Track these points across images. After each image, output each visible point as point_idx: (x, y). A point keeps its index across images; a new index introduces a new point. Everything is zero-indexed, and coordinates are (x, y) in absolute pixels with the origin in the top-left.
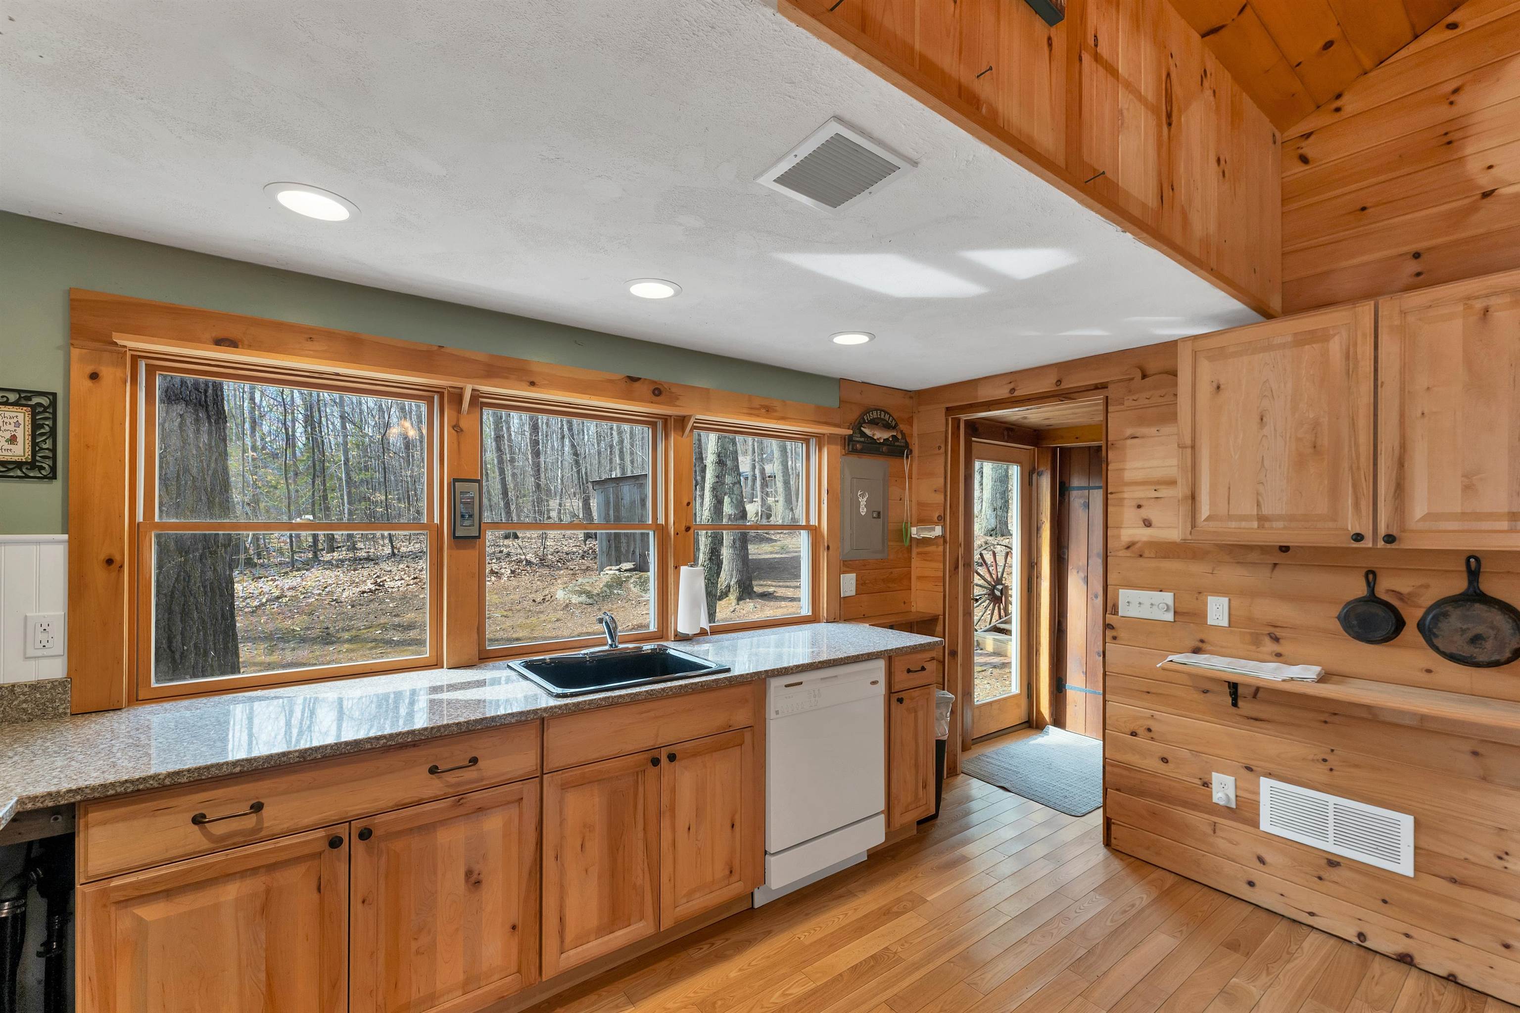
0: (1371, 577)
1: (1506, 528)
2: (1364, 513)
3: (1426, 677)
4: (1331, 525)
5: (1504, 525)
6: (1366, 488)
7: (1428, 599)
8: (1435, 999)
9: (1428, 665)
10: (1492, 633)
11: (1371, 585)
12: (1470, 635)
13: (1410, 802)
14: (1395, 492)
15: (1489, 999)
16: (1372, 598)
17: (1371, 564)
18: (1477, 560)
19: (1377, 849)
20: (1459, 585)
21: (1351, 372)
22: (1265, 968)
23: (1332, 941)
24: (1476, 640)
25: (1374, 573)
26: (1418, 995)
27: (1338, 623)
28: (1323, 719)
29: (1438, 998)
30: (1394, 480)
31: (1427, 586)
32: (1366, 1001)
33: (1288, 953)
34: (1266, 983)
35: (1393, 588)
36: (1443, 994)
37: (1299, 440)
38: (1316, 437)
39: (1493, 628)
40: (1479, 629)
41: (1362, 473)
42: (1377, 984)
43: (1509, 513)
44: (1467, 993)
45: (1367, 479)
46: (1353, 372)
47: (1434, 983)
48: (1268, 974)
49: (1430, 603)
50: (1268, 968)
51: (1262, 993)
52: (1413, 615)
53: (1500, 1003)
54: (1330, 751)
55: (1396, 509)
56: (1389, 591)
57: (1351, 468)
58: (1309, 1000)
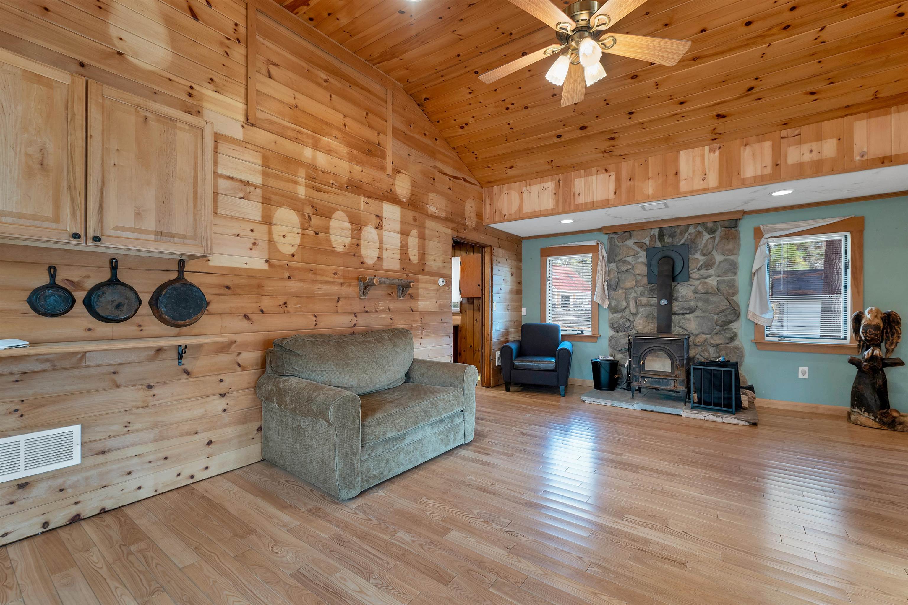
0: (52, 271)
1: (153, 239)
2: (79, 220)
3: (88, 334)
4: (54, 225)
5: (153, 237)
6: (80, 202)
7: (90, 284)
8: (105, 525)
9: (90, 326)
10: (126, 301)
11: (53, 276)
12: (115, 304)
13: (77, 417)
14: (99, 209)
15: (123, 508)
16: (53, 285)
17: (54, 261)
18: (117, 261)
19: (58, 457)
20: (106, 276)
21: (69, 120)
22: (4, 587)
23: (25, 543)
24: (118, 306)
25: (55, 268)
26: (97, 530)
27: (28, 304)
28: (14, 379)
29: (105, 524)
30: (98, 201)
31: (88, 277)
32: (80, 551)
33: (8, 569)
34: (16, 594)
35: (68, 278)
36: (105, 521)
37: (27, 155)
38: (43, 157)
39: (127, 298)
40: (120, 300)
41: (78, 192)
42: (74, 541)
43: (155, 231)
44: (113, 513)
45: (81, 197)
46: (71, 120)
47: (96, 520)
48: (11, 588)
49: (90, 287)
50: (6, 586)
51: (21, 600)
52: (80, 295)
53: (131, 505)
54: (21, 403)
55: (100, 220)
56: (64, 280)
57: (69, 187)
58: (52, 577)
